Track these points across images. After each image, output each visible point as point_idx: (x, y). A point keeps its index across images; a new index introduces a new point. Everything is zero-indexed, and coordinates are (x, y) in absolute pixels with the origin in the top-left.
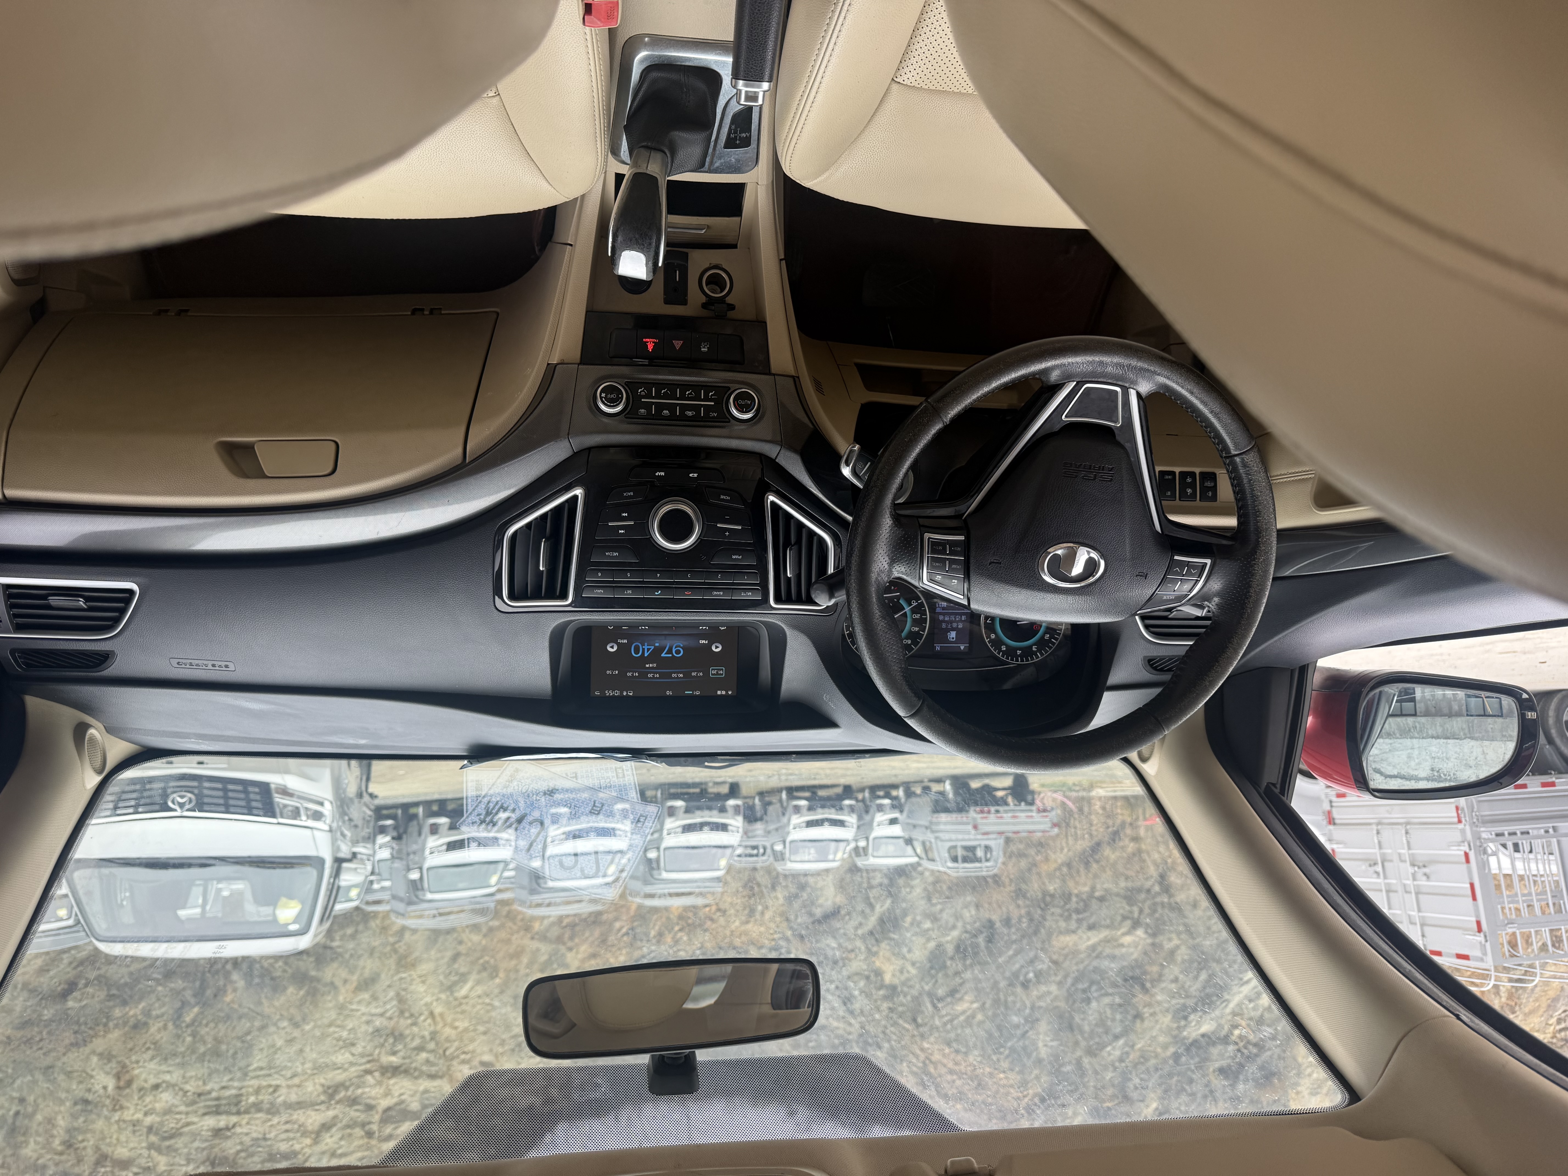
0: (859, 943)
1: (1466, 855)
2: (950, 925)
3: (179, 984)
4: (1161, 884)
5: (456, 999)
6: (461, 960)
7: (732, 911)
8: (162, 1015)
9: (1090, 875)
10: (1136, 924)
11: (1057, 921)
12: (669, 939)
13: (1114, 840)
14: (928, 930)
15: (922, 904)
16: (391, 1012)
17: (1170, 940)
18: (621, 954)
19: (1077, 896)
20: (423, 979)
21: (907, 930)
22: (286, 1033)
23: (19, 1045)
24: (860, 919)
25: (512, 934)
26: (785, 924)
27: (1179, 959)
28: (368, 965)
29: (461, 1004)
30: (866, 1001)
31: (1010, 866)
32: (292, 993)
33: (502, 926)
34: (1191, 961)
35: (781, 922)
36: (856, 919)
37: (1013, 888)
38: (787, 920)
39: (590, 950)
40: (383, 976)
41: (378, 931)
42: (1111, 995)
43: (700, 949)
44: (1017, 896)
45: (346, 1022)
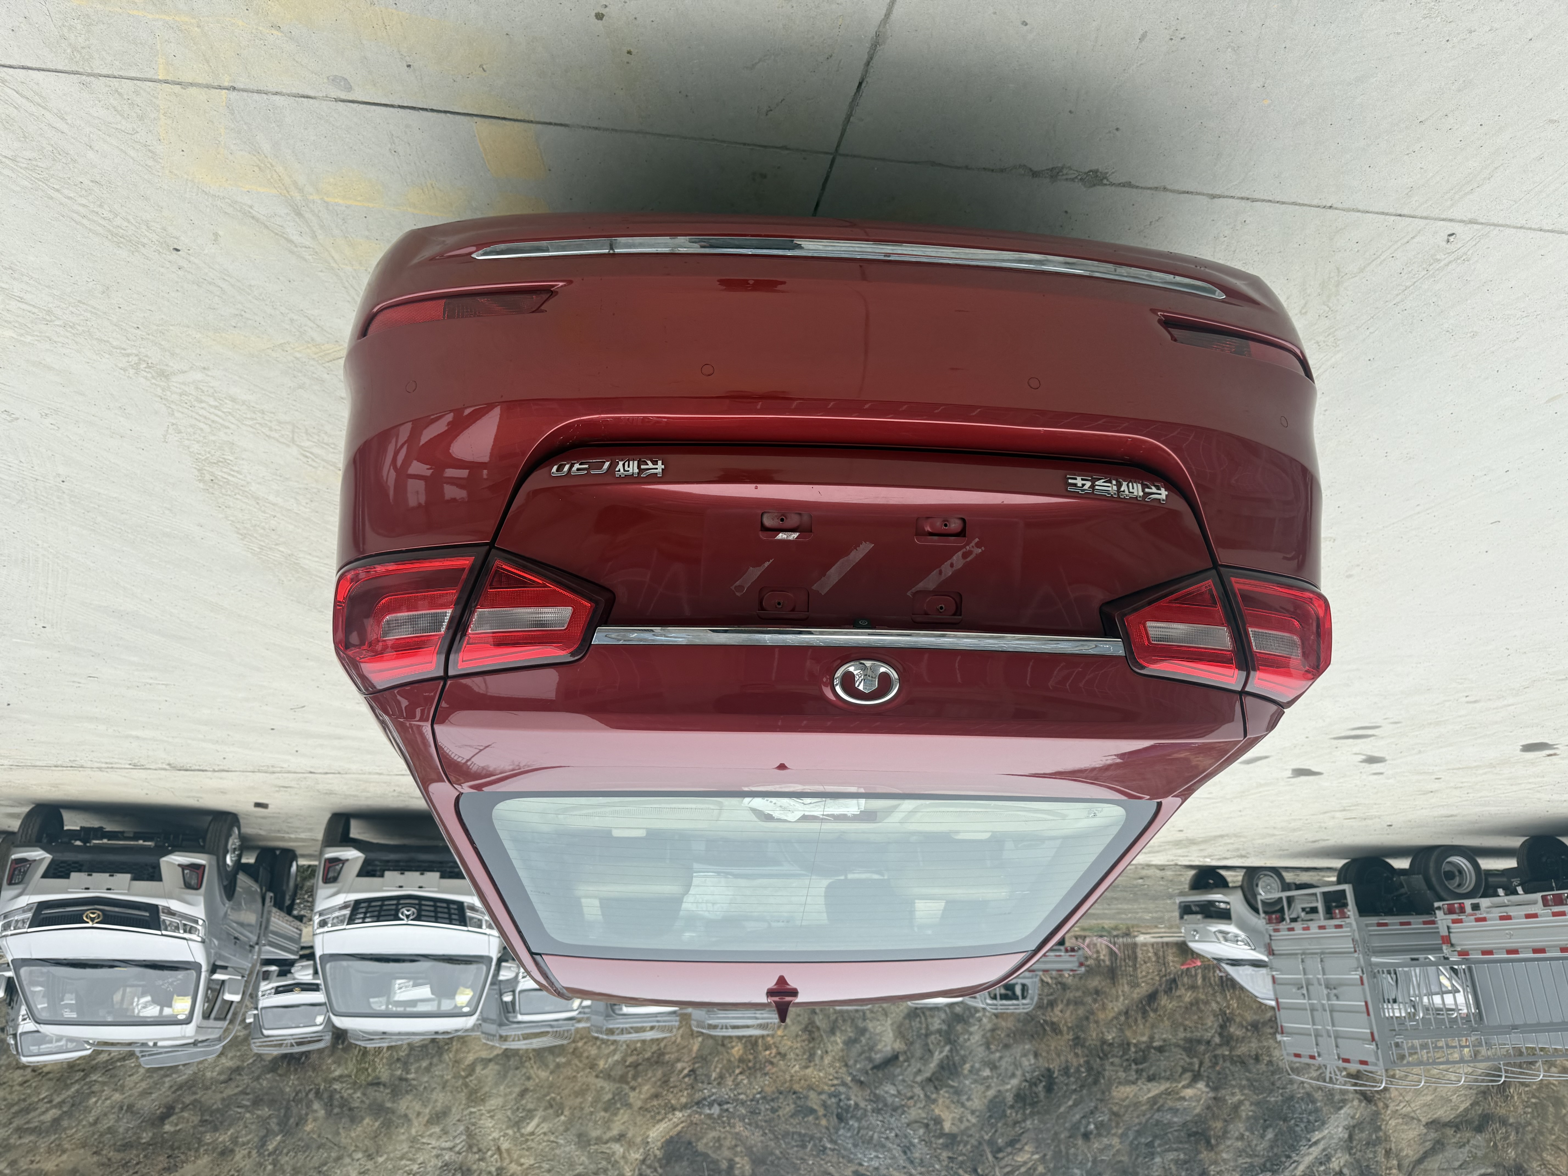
0: (918, 1090)
1: (1361, 978)
2: (1009, 1074)
3: (265, 1111)
4: (1220, 1035)
5: (522, 1135)
6: (528, 1096)
7: (792, 1055)
8: (248, 1142)
9: (1148, 1024)
10: (1196, 1078)
11: (1117, 1072)
12: (729, 1082)
13: (1171, 989)
14: (988, 1077)
15: (981, 1052)
16: (460, 1146)
17: (1233, 1094)
18: (682, 1096)
19: (1135, 1045)
20: (492, 1114)
21: (965, 1077)
22: (360, 1165)
23: (118, 1168)
24: (919, 1065)
25: (578, 1073)
26: (844, 1069)
27: (1244, 1114)
28: (440, 1098)
29: (527, 1140)
30: (926, 1149)
31: (1068, 1013)
32: (368, 1124)
33: (569, 1063)
34: (1256, 1118)
35: (840, 1068)
36: (916, 1065)
37: (1071, 1037)
38: (846, 1065)
39: (653, 1090)
40: (454, 1110)
41: (451, 1064)
42: (1176, 1150)
43: (759, 1093)
44: (1076, 1045)
45: (418, 1156)
